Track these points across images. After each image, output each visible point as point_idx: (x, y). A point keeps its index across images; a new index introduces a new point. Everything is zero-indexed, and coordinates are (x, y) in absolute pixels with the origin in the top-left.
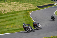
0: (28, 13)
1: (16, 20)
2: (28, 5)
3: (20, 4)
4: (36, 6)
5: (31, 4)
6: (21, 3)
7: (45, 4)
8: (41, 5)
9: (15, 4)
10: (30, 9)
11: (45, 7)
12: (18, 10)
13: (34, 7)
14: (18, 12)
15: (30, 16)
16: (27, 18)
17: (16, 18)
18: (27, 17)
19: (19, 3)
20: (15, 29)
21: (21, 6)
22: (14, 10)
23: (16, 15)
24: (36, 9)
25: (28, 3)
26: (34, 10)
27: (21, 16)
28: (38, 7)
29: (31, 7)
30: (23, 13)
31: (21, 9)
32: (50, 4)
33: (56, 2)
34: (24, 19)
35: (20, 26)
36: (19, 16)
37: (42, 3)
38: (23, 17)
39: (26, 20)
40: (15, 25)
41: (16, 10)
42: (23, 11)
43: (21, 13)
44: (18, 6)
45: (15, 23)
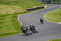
0: (16, 16)
1: (3, 24)
2: (16, 8)
3: (7, 7)
4: (24, 9)
5: (20, 7)
6: (9, 6)
7: (35, 7)
8: (30, 8)
9: (2, 7)
10: (18, 12)
11: (34, 10)
12: (6, 13)
13: (23, 10)
14: (5, 15)
15: (18, 20)
16: (15, 22)
17: (3, 22)
18: (15, 20)
19: (6, 5)
20: (2, 33)
21: (8, 9)
22: (1, 13)
23: (3, 19)
24: (25, 12)
25: (16, 6)
26: (22, 13)
27: (9, 19)
28: (27, 10)
29: (19, 10)
30: (11, 16)
31: (9, 12)
32: (40, 6)
33: (46, 5)
34: (12, 23)
35: (8, 30)
36: (6, 20)
37: (31, 5)
38: (11, 21)
39: (13, 24)
40: (3, 29)
41: (3, 14)
42: (11, 14)
43: (8, 16)
44: (5, 9)
45: (2, 27)
